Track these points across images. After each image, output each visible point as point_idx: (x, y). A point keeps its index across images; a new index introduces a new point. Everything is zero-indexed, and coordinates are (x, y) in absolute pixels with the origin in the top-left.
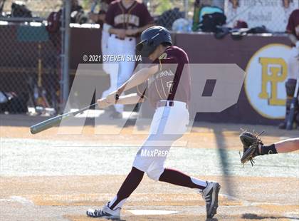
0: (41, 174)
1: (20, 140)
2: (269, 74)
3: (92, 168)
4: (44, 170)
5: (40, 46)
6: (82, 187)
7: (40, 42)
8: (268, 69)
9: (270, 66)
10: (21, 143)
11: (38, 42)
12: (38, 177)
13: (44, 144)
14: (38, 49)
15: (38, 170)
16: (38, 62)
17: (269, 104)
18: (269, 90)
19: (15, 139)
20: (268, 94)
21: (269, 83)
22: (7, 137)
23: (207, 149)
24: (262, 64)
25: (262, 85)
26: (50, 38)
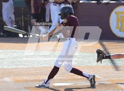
0: (19, 67)
1: (12, 51)
2: (120, 18)
3: (41, 63)
4: (20, 65)
5: (23, 9)
6: (35, 72)
7: (23, 7)
8: (120, 16)
9: (120, 15)
10: (13, 52)
11: (22, 7)
12: (17, 68)
13: (22, 52)
14: (22, 10)
15: (18, 65)
16: (22, 16)
17: (120, 31)
18: (120, 26)
19: (11, 50)
20: (119, 27)
21: (120, 23)
22: (7, 49)
23: (91, 53)
24: (117, 15)
25: (117, 23)
26: (27, 5)
